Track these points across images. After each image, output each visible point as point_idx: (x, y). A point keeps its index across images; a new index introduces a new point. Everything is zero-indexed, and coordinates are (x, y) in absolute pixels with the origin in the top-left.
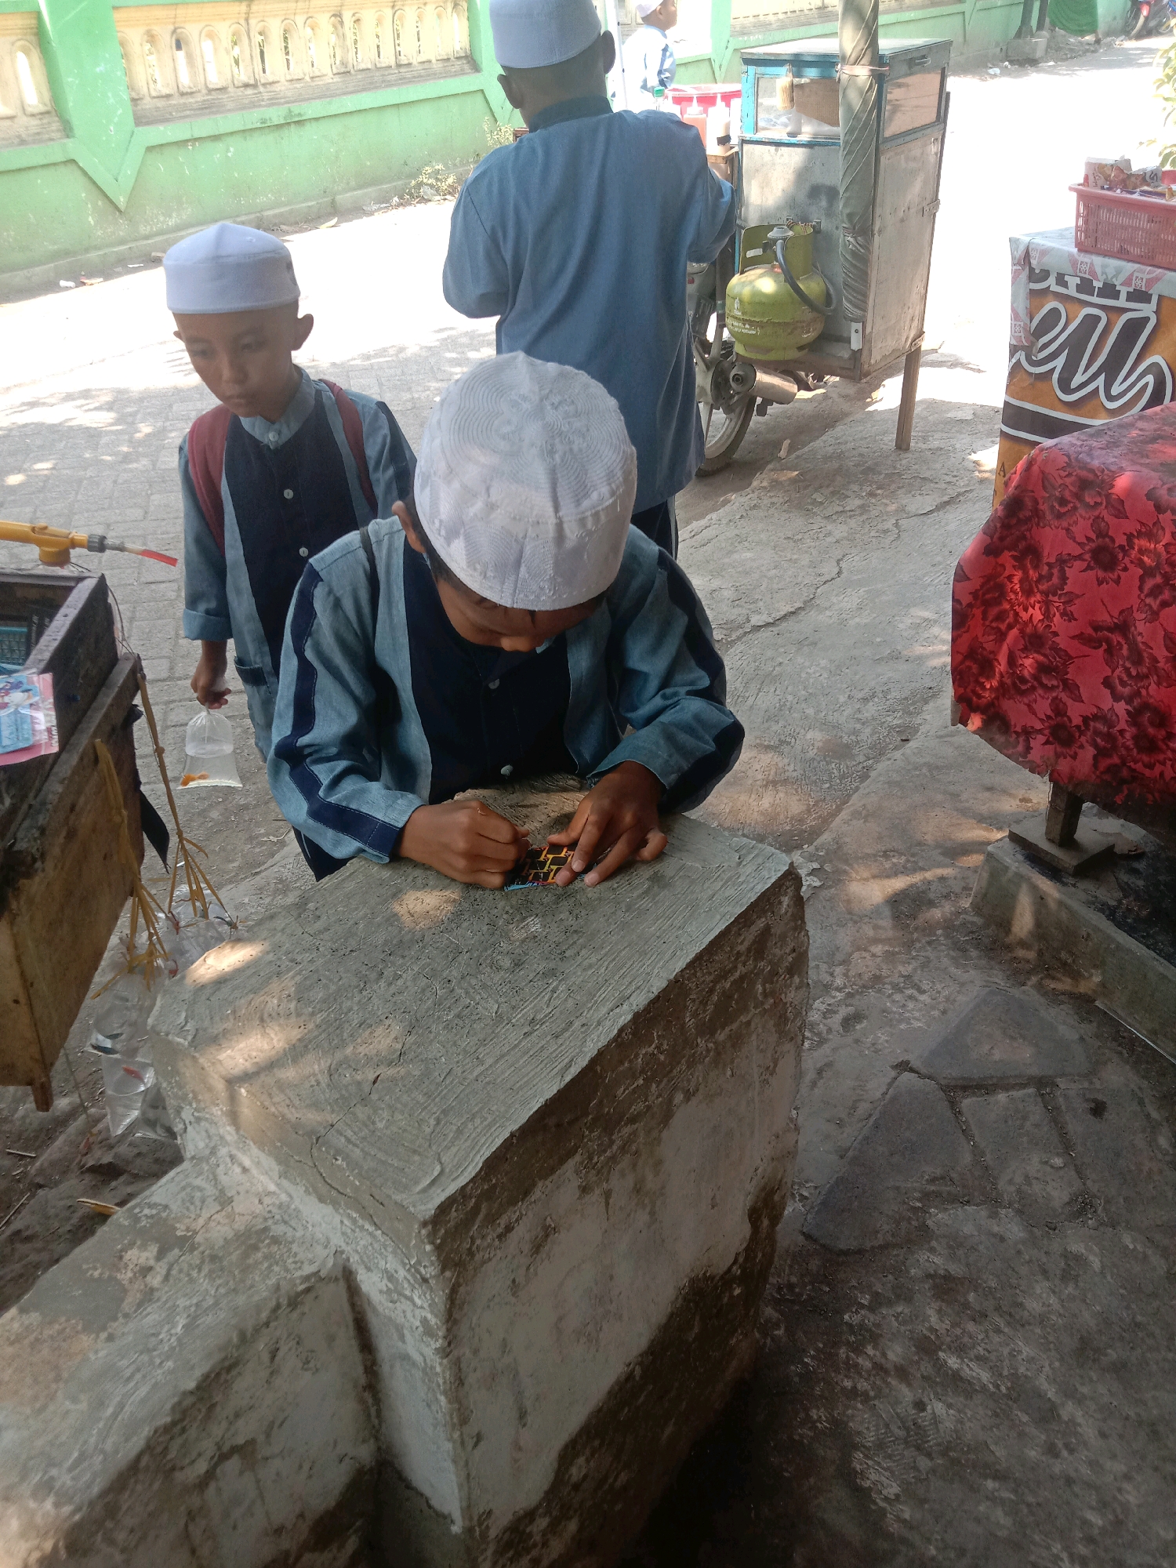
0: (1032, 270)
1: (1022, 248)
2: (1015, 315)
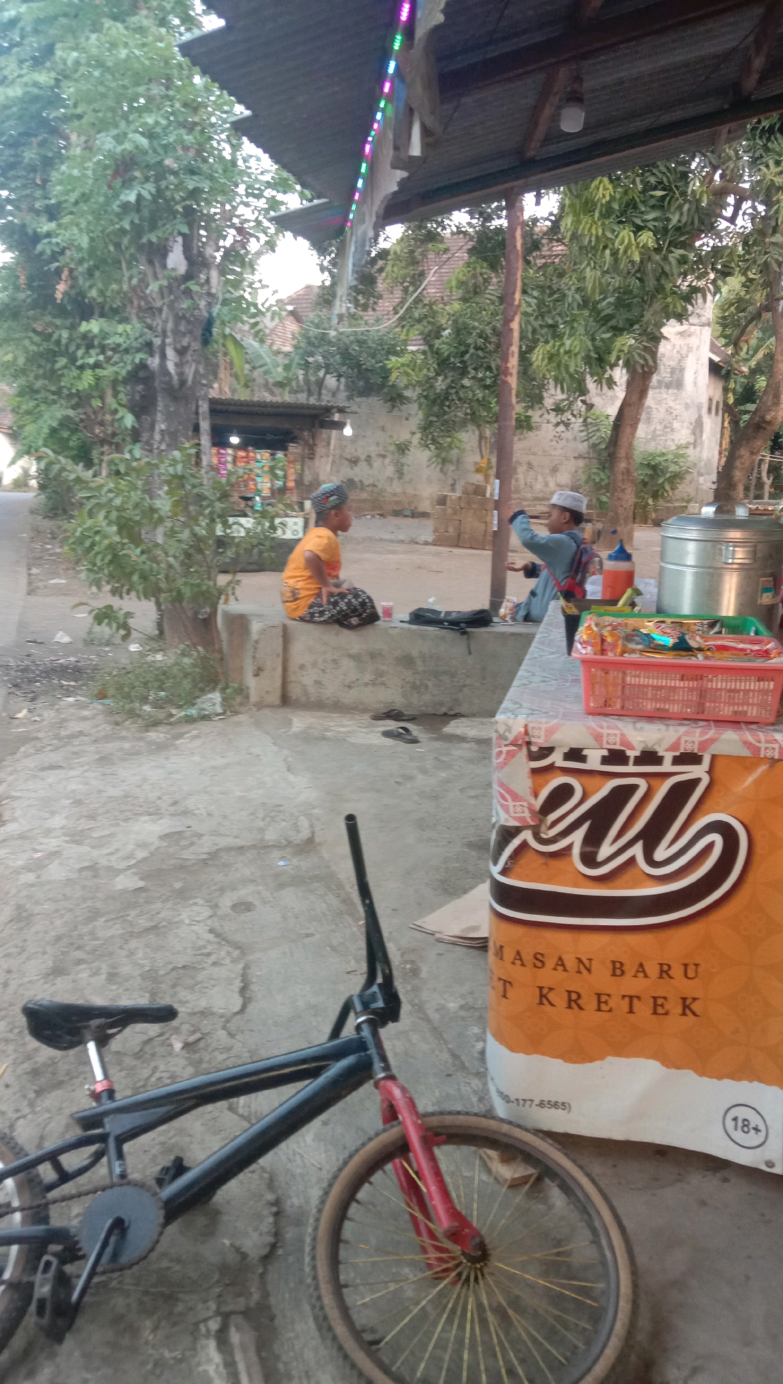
0: (531, 749)
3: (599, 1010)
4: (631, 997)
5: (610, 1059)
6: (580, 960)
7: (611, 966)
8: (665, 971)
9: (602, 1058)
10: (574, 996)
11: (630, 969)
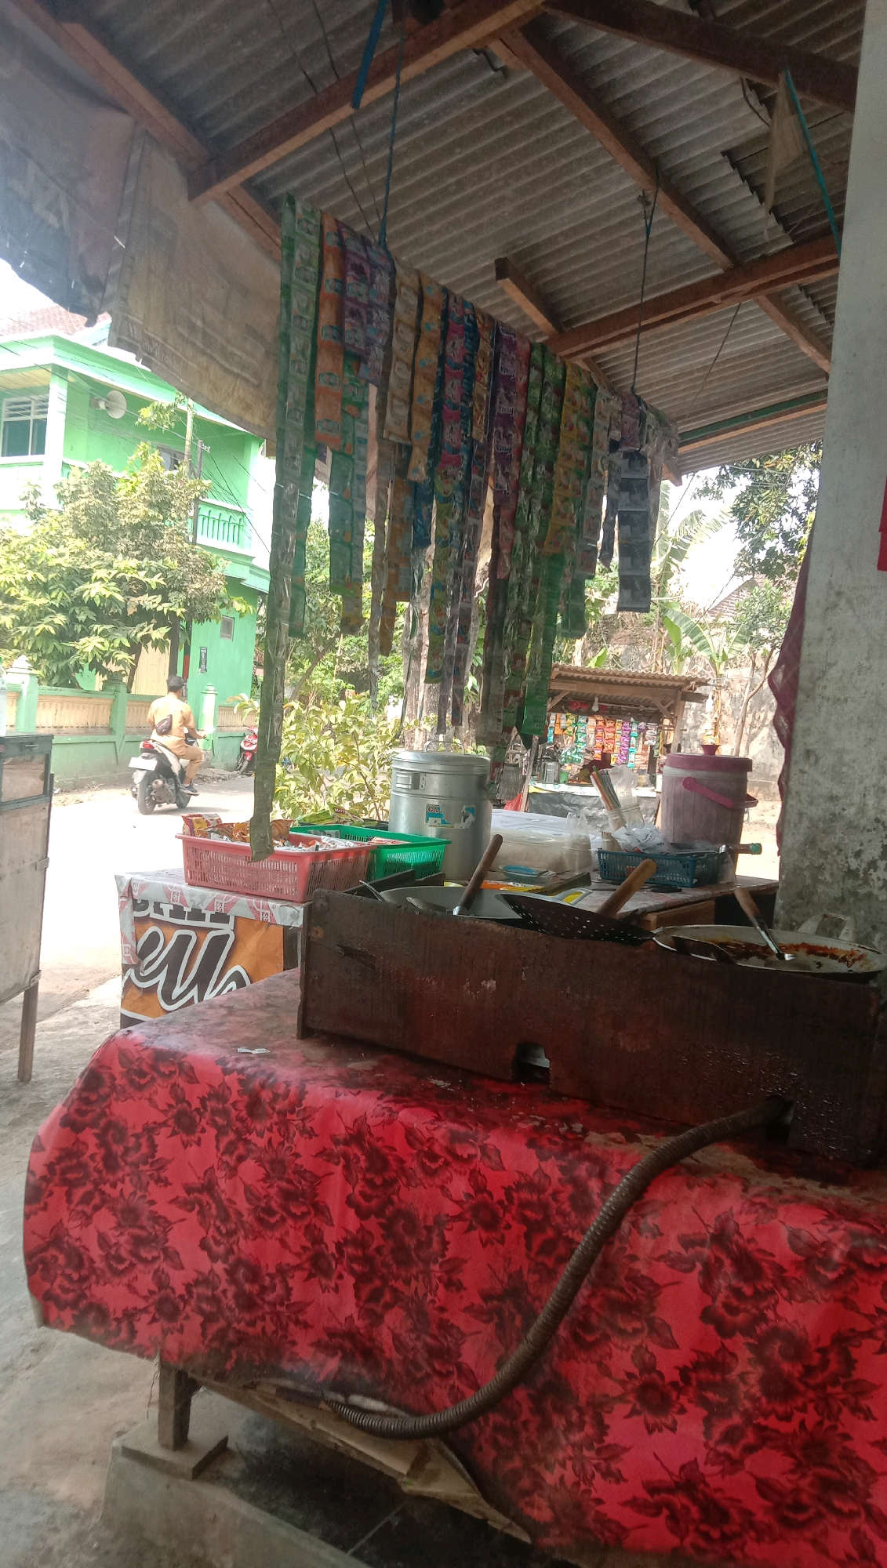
0: (135, 901)
1: (125, 884)
2: (124, 939)
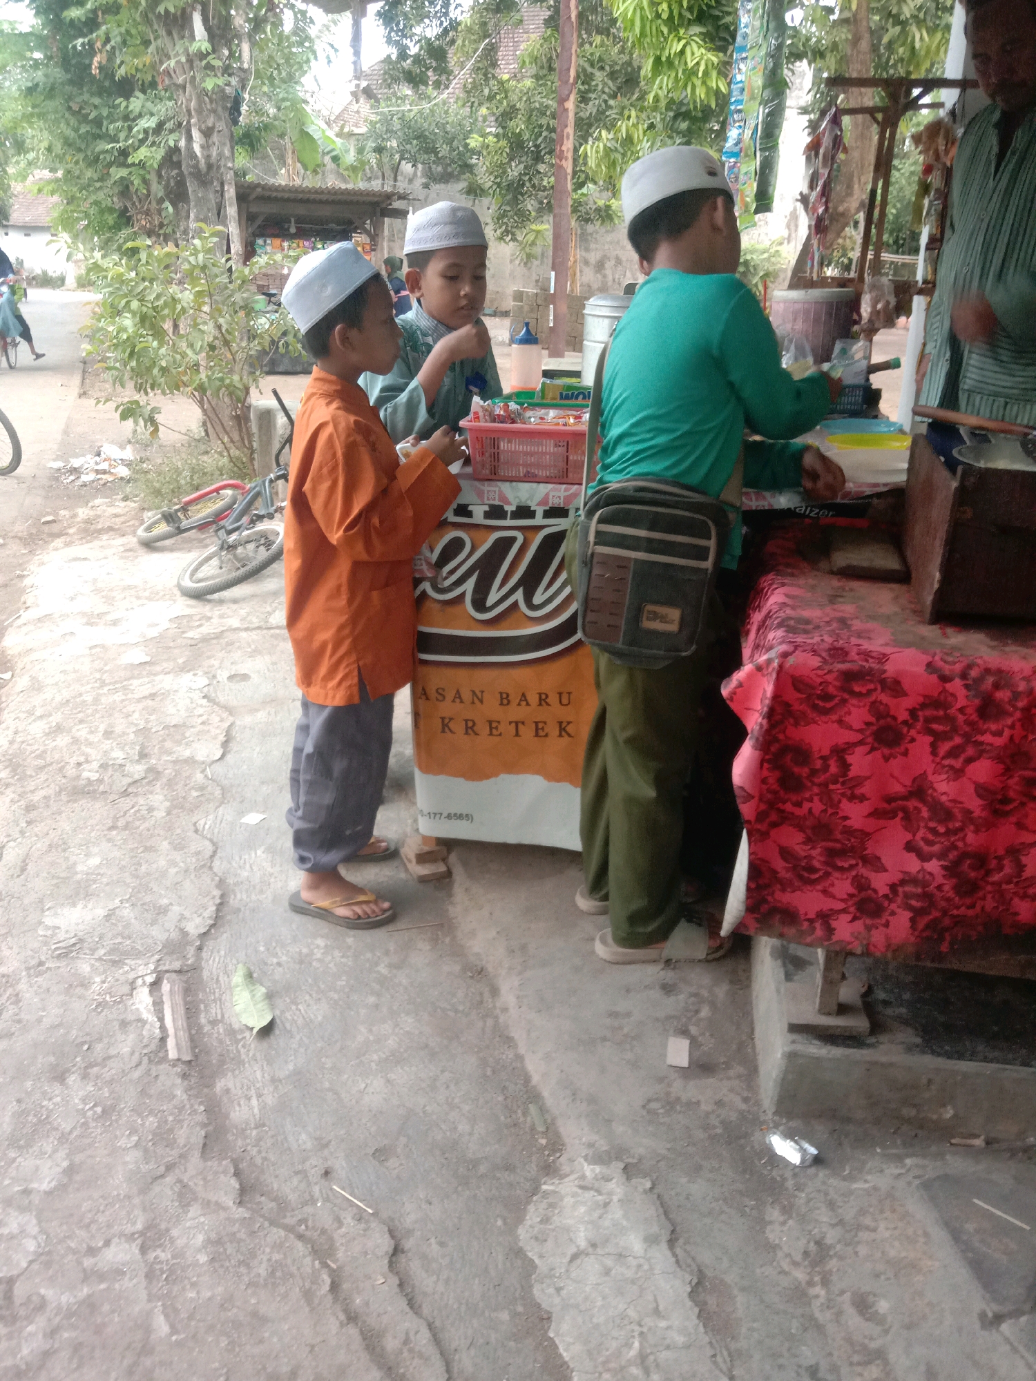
3: (491, 734)
4: (517, 723)
5: (502, 776)
6: (474, 692)
7: (498, 696)
8: (543, 700)
9: (496, 775)
10: (470, 724)
11: (515, 699)
